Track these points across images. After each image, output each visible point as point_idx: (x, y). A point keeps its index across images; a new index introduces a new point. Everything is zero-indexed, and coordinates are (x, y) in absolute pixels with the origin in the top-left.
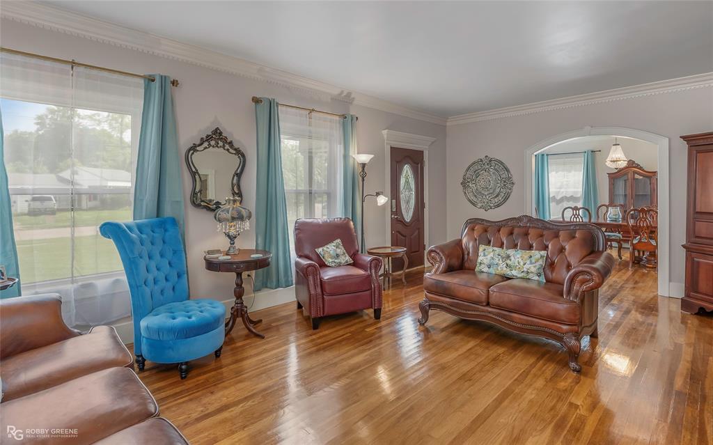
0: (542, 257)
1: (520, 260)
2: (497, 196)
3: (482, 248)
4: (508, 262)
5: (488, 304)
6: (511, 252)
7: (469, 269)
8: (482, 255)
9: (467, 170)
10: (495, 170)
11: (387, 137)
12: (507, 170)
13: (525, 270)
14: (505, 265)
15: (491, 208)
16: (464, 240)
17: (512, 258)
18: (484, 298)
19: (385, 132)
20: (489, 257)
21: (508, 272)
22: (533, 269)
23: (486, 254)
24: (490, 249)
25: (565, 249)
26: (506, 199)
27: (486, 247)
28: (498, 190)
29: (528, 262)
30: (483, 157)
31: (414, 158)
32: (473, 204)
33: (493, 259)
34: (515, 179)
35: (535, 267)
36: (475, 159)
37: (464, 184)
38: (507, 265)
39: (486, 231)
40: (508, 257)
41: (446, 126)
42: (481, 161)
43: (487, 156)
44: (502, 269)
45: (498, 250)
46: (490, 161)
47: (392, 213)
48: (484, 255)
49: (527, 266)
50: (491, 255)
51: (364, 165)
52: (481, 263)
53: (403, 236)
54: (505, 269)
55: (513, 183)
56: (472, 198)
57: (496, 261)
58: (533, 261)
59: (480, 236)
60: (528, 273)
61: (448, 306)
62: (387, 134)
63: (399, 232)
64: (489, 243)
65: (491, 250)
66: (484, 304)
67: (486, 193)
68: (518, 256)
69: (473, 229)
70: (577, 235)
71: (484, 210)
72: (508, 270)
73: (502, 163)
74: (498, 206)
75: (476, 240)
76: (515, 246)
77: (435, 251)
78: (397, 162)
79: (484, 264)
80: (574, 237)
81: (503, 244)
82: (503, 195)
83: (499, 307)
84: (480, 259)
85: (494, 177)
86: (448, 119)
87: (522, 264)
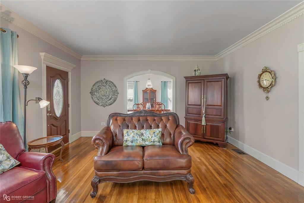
0: (160, 132)
1: (149, 135)
2: (110, 99)
3: (125, 131)
4: (143, 137)
5: (143, 168)
6: (143, 131)
7: (118, 146)
8: (127, 135)
9: (94, 86)
10: (109, 86)
11: (44, 59)
12: (116, 87)
13: (153, 140)
14: (141, 139)
15: (107, 106)
16: (112, 127)
17: (144, 135)
18: (140, 165)
19: (42, 54)
20: (131, 136)
21: (144, 143)
22: (157, 139)
23: (129, 134)
24: (130, 131)
25: (167, 126)
26: (115, 101)
27: (128, 130)
28: (110, 96)
29: (153, 136)
30: (102, 79)
31: (63, 76)
32: (97, 104)
33: (134, 137)
34: (119, 91)
35: (157, 138)
36: (99, 80)
37: (92, 93)
38: (143, 139)
39: (124, 120)
40: (142, 134)
41: (80, 60)
42: (102, 81)
43: (104, 79)
44: (140, 142)
45: (135, 131)
46: (107, 81)
47: (48, 112)
48: (128, 135)
49: (153, 138)
50: (132, 134)
51: (26, 75)
52: (126, 141)
53: (56, 127)
54: (141, 142)
55: (118, 93)
56: (97, 101)
57: (136, 138)
58: (156, 135)
59: (122, 124)
60: (154, 142)
61: (115, 178)
62: (44, 56)
63: (53, 125)
64: (128, 127)
65: (132, 132)
66: (141, 169)
67: (104, 98)
68: (148, 133)
69: (116, 120)
70: (170, 118)
71: (103, 107)
72: (143, 142)
73: (113, 83)
74: (111, 104)
75: (120, 126)
76: (143, 128)
77: (99, 139)
78: (51, 77)
79: (129, 141)
80: (169, 119)
81: (136, 127)
82: (113, 99)
83: (151, 169)
84: (125, 138)
85: (109, 90)
86: (82, 56)
87: (150, 137)
